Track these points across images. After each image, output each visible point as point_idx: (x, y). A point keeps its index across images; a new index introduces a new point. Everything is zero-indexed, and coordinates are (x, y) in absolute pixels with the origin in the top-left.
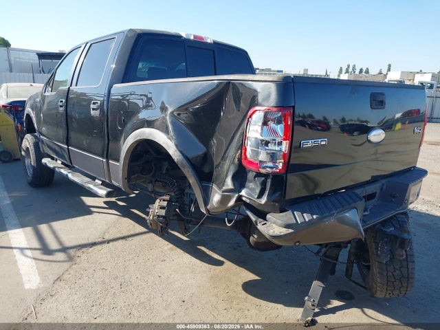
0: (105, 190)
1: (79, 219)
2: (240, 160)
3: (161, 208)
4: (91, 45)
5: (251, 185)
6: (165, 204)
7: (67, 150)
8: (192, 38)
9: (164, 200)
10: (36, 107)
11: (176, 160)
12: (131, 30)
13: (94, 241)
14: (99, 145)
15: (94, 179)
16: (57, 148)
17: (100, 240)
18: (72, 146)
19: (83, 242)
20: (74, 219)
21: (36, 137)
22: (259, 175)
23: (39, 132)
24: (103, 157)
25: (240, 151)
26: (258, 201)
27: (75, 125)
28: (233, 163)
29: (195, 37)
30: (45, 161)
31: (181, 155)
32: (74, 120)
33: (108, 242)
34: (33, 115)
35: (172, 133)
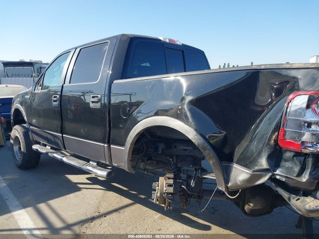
0: (106, 171)
1: (72, 195)
2: (276, 141)
3: (168, 186)
4: (81, 49)
5: (288, 164)
6: (171, 182)
7: (61, 138)
8: (167, 41)
9: (169, 178)
10: (26, 103)
11: (196, 144)
12: (123, 35)
13: (92, 216)
14: (99, 132)
15: (88, 160)
16: (49, 136)
17: (97, 214)
18: (67, 134)
19: (83, 218)
20: (68, 196)
21: (24, 127)
22: (298, 154)
23: (29, 124)
24: (104, 143)
25: (276, 133)
26: (298, 179)
27: (70, 116)
28: (268, 144)
29: (170, 40)
30: (35, 147)
31: (202, 138)
32: (69, 112)
33: (105, 215)
34: (22, 109)
35: (191, 120)
